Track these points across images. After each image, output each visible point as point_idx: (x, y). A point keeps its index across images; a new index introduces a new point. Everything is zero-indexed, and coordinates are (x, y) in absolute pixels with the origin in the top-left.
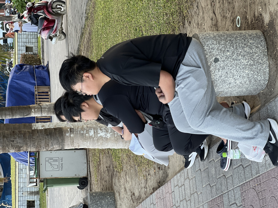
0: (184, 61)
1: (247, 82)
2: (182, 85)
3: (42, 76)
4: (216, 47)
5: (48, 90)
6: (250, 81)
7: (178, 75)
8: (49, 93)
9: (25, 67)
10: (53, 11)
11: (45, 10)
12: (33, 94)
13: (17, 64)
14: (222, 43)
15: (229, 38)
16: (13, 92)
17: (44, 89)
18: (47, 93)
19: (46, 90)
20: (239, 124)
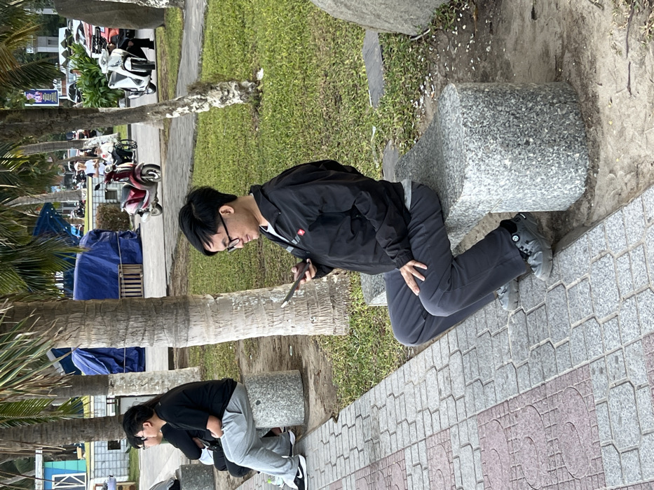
0: (229, 407)
1: (286, 420)
2: (226, 428)
3: (130, 248)
4: (258, 390)
5: (140, 270)
6: (289, 419)
7: (224, 418)
8: (141, 276)
9: (103, 234)
10: (143, 179)
11: (131, 177)
12: (116, 277)
13: (91, 229)
14: (264, 386)
15: (271, 382)
16: (85, 275)
17: (133, 269)
18: (139, 275)
19: (137, 271)
20: (273, 462)
